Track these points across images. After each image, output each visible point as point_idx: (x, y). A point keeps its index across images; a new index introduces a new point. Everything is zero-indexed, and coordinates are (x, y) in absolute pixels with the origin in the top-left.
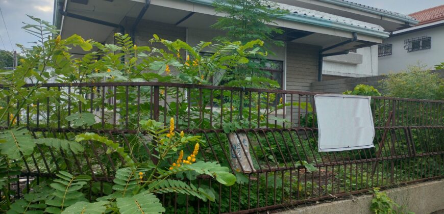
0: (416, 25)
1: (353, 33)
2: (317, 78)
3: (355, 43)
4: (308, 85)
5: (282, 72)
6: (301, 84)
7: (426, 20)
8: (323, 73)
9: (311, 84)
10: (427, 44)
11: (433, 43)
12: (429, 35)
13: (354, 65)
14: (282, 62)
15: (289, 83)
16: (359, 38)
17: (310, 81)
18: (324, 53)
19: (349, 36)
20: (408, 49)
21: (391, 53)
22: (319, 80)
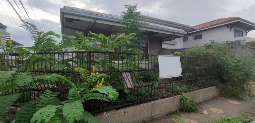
1: (173, 33)
3: (174, 37)
4: (157, 52)
5: (147, 47)
6: (154, 52)
8: (163, 48)
9: (158, 52)
10: (200, 37)
11: (203, 36)
12: (201, 34)
13: (174, 45)
14: (147, 44)
16: (176, 34)
18: (163, 40)
19: (172, 34)
20: (194, 39)
21: (187, 41)
22: (161, 50)
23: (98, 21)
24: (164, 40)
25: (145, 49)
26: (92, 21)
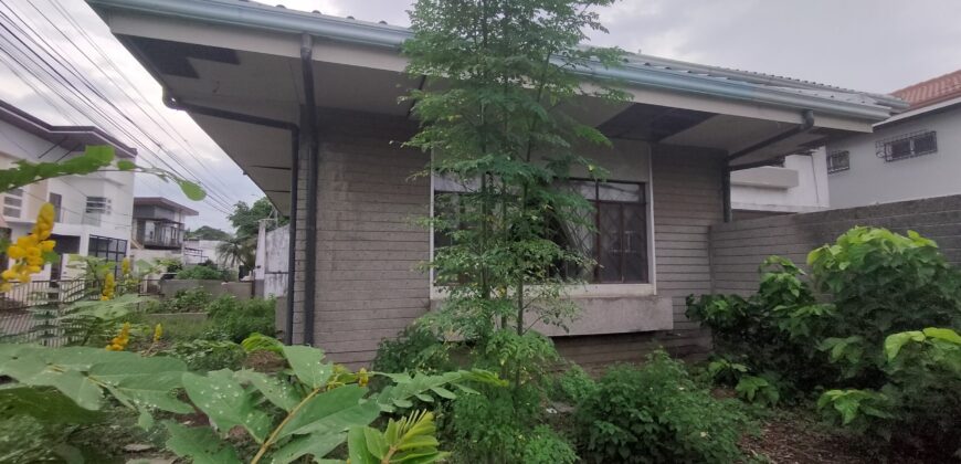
0: (905, 110)
1: (804, 112)
2: (721, 216)
3: (804, 138)
4: (702, 230)
5: (643, 205)
6: (685, 229)
7: (924, 98)
8: (733, 207)
9: (710, 228)
10: (927, 145)
11: (941, 142)
12: (930, 128)
13: (783, 189)
14: (642, 185)
15: (660, 228)
16: (819, 123)
17: (706, 223)
18: (732, 163)
19: (795, 119)
20: (886, 156)
21: (847, 167)
22: (726, 219)
23: (322, 55)
24: (739, 161)
25: (628, 214)
26: (289, 51)
